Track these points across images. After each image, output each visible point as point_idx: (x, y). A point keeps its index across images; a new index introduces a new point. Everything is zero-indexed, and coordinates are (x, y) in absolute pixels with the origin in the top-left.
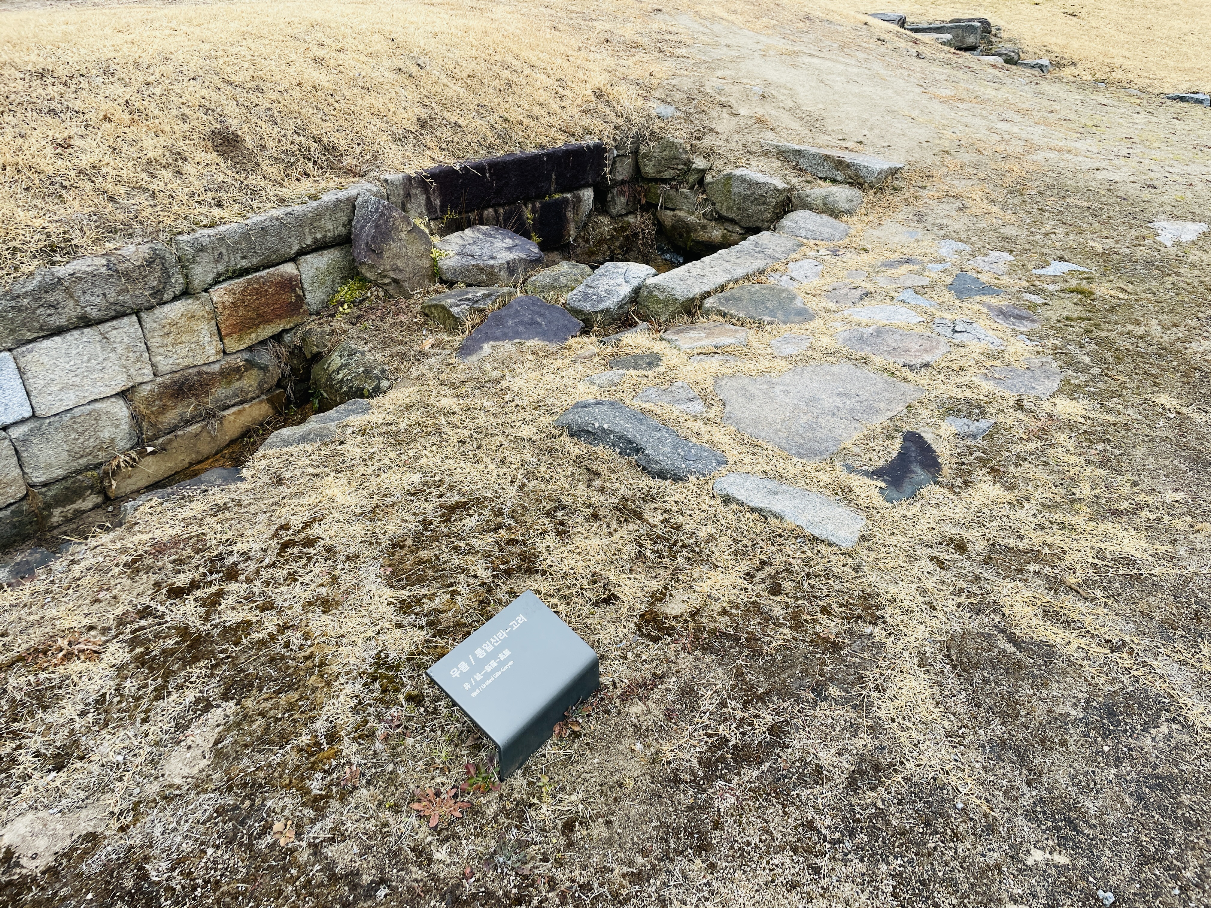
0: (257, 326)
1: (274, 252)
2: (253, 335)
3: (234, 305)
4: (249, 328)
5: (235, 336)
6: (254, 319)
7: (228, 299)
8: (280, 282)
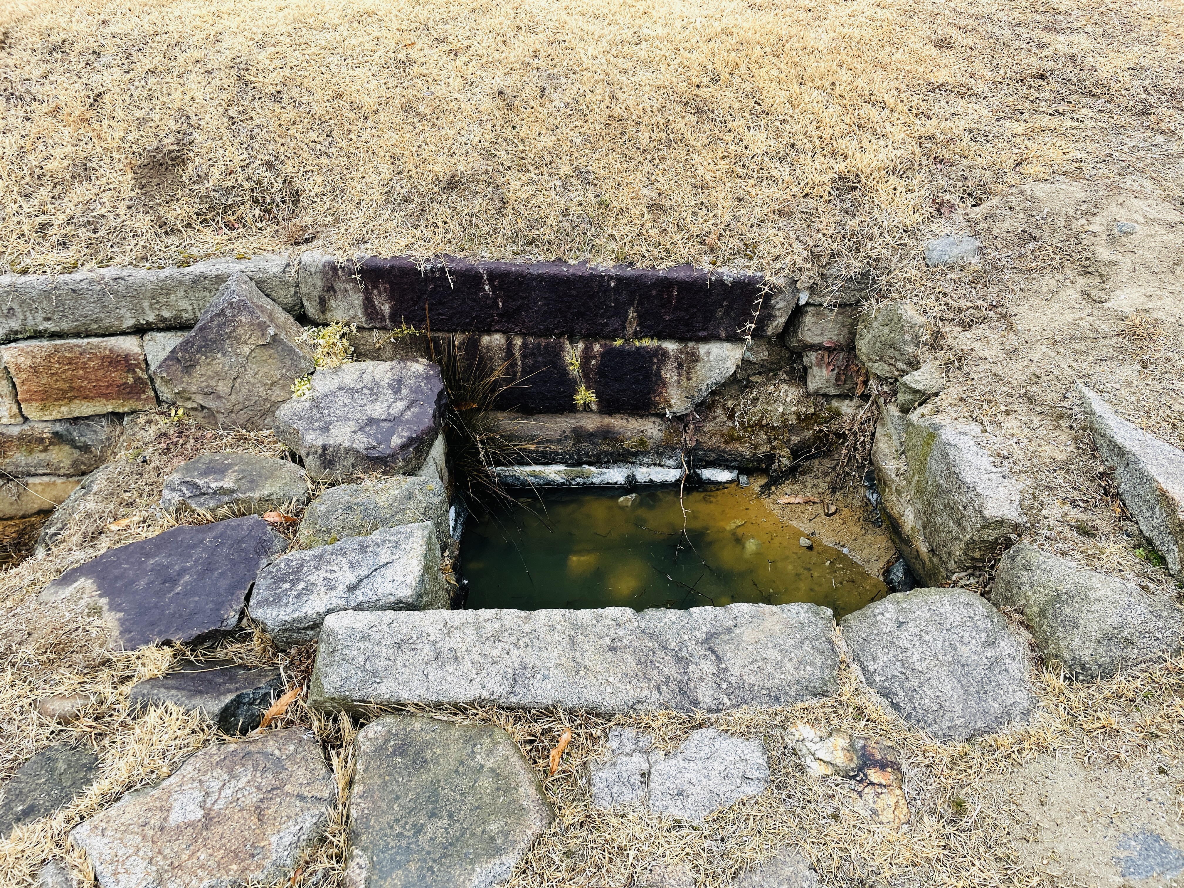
0: (71, 400)
1: (96, 321)
2: (63, 409)
3: (35, 370)
4: (56, 400)
5: (35, 404)
6: (67, 392)
7: (26, 362)
8: (108, 357)
